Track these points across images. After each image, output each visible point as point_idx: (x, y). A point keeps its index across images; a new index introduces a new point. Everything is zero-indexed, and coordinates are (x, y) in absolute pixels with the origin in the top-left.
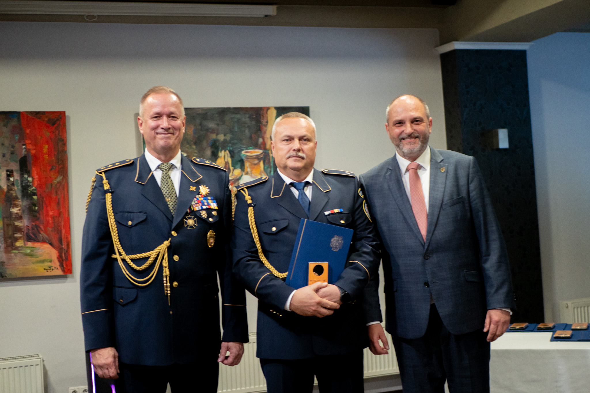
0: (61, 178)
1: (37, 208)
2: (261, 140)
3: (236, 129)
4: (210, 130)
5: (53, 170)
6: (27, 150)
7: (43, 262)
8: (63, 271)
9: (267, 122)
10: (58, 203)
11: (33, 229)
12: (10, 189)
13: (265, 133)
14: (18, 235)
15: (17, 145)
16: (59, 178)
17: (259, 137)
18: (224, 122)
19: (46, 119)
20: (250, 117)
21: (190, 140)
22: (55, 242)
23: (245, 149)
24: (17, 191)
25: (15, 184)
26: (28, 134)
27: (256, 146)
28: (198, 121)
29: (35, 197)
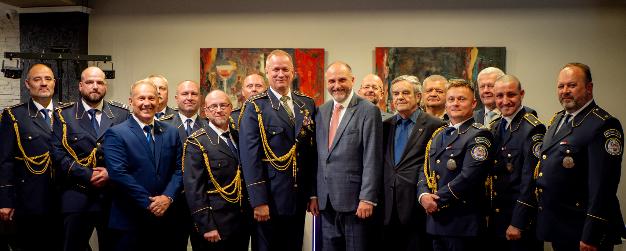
0: (319, 94)
2: (464, 72)
3: (445, 63)
4: (425, 64)
5: (314, 89)
6: (298, 75)
9: (470, 59)
13: (468, 67)
17: (463, 70)
18: (436, 59)
19: (311, 54)
20: (457, 55)
21: (410, 71)
23: (451, 78)
26: (299, 64)
27: (460, 76)
28: (417, 57)
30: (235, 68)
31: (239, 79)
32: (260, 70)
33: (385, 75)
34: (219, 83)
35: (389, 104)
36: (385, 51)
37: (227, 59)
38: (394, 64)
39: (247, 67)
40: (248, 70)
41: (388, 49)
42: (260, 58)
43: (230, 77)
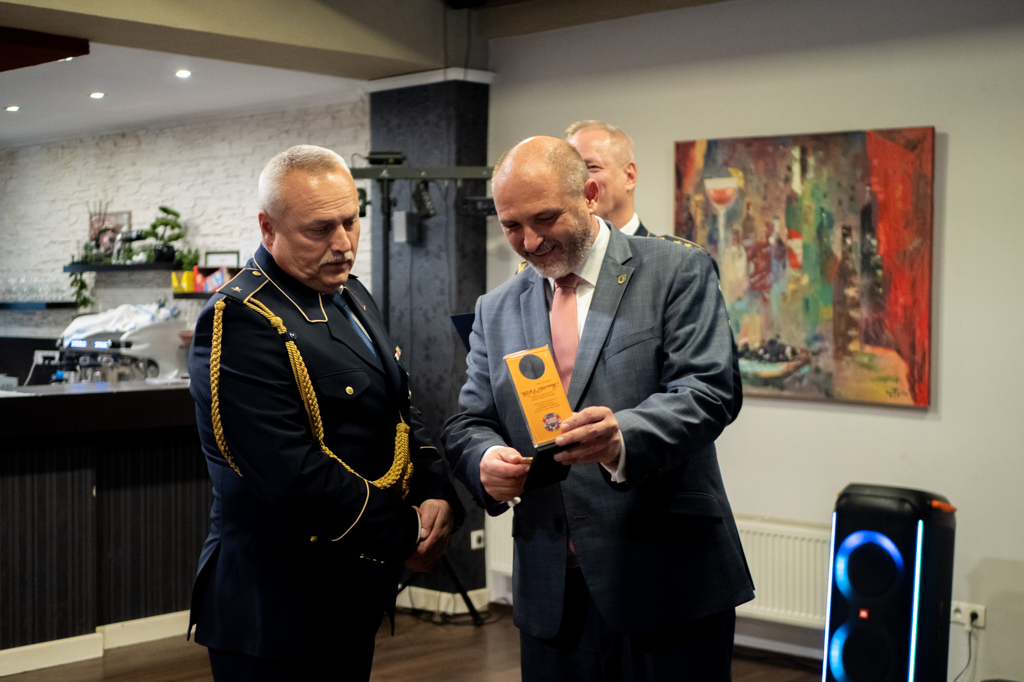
0: (919, 241)
1: (881, 290)
5: (908, 228)
6: (873, 194)
7: (885, 379)
8: (915, 398)
10: (913, 285)
11: (874, 324)
12: (845, 257)
14: (853, 333)
15: (859, 186)
16: (917, 242)
19: (902, 142)
22: (906, 349)
24: (855, 259)
25: (853, 249)
26: (874, 167)
29: (880, 273)
30: (741, 183)
31: (748, 208)
32: (790, 186)
34: (710, 220)
37: (726, 164)
39: (764, 180)
40: (766, 186)
42: (792, 158)
43: (730, 204)
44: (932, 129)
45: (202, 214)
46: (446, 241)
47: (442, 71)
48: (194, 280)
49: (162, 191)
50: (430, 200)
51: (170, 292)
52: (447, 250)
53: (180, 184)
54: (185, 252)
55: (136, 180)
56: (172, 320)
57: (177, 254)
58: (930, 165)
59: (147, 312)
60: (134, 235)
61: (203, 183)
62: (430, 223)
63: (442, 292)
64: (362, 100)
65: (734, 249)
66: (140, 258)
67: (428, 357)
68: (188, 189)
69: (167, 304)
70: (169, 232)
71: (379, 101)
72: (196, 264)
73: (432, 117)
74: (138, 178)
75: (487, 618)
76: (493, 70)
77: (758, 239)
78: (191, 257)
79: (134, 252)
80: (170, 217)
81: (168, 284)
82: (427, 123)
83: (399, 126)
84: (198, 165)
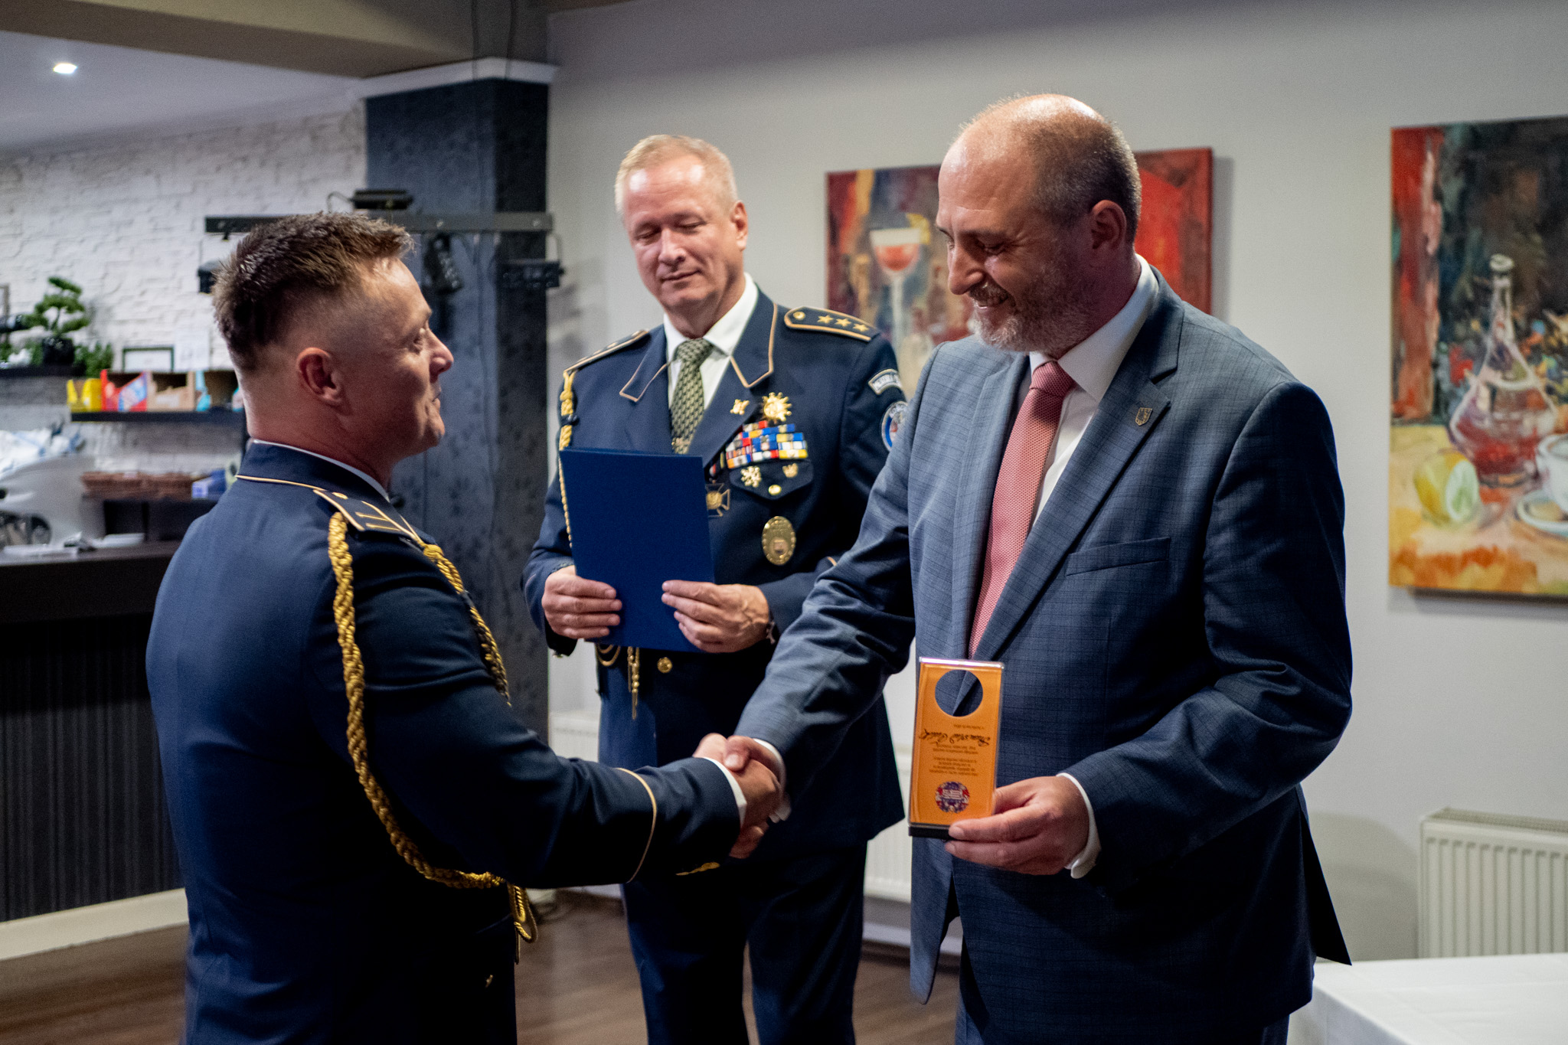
21: (1527, 218)
28: (1555, 159)
30: (925, 238)
31: (936, 276)
33: (1426, 240)
35: (1445, 360)
36: (1429, 142)
37: (903, 207)
38: (1463, 195)
41: (1437, 131)
43: (910, 270)
44: (1208, 154)
45: (116, 290)
46: (481, 329)
47: (469, 64)
48: (102, 391)
49: (55, 252)
50: (452, 265)
51: (66, 411)
52: (480, 343)
53: (82, 241)
54: (92, 348)
55: (15, 236)
56: (72, 455)
57: (78, 352)
58: (1205, 210)
59: (33, 443)
60: (11, 322)
61: (118, 240)
62: (458, 300)
63: (476, 408)
64: (355, 110)
65: (916, 338)
66: (21, 357)
67: (457, 511)
68: (95, 250)
69: (65, 430)
70: (64, 318)
71: (379, 109)
72: (108, 366)
73: (459, 137)
74: (18, 232)
75: (547, 914)
76: (555, 63)
77: (951, 323)
78: (100, 355)
79: (13, 349)
80: (67, 293)
81: (63, 397)
82: (452, 145)
83: (409, 150)
84: (109, 212)
